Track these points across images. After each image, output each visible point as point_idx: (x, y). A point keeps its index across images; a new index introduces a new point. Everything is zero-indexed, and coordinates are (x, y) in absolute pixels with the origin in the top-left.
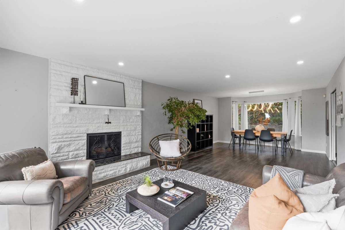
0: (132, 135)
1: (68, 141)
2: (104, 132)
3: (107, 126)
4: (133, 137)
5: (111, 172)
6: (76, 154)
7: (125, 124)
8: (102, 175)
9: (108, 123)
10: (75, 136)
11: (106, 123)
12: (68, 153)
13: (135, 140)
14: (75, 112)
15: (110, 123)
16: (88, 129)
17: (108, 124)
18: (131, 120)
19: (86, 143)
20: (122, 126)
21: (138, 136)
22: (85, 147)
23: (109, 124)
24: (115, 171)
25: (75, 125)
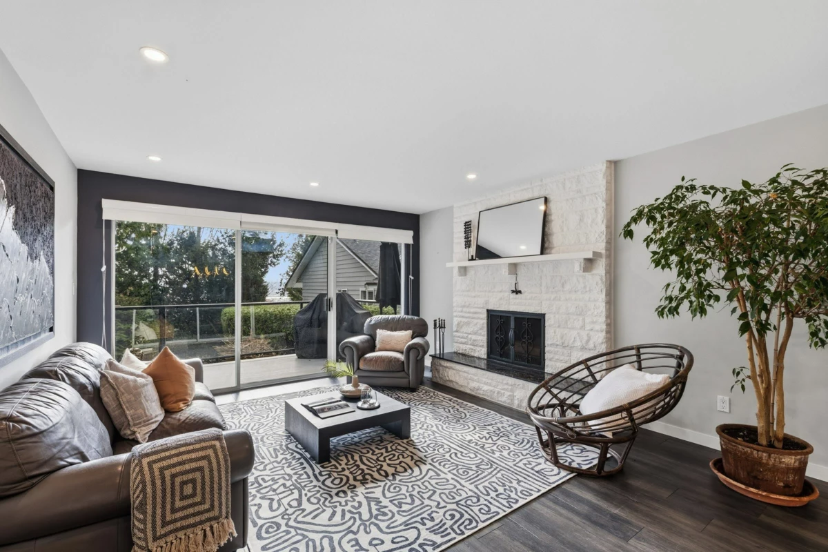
0: (573, 328)
1: (466, 318)
2: (511, 310)
3: (516, 299)
4: (574, 333)
5: (486, 388)
6: (474, 340)
7: (553, 297)
8: (473, 385)
9: (517, 292)
10: (472, 310)
11: (513, 292)
12: (466, 335)
13: (578, 344)
14: (471, 273)
15: (520, 292)
16: (487, 303)
17: (517, 294)
18: (567, 287)
19: (485, 326)
20: (546, 300)
21: (591, 333)
22: (484, 332)
23: (519, 295)
24: (492, 388)
25: (473, 294)
